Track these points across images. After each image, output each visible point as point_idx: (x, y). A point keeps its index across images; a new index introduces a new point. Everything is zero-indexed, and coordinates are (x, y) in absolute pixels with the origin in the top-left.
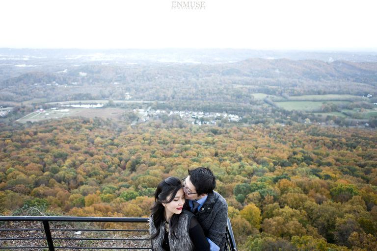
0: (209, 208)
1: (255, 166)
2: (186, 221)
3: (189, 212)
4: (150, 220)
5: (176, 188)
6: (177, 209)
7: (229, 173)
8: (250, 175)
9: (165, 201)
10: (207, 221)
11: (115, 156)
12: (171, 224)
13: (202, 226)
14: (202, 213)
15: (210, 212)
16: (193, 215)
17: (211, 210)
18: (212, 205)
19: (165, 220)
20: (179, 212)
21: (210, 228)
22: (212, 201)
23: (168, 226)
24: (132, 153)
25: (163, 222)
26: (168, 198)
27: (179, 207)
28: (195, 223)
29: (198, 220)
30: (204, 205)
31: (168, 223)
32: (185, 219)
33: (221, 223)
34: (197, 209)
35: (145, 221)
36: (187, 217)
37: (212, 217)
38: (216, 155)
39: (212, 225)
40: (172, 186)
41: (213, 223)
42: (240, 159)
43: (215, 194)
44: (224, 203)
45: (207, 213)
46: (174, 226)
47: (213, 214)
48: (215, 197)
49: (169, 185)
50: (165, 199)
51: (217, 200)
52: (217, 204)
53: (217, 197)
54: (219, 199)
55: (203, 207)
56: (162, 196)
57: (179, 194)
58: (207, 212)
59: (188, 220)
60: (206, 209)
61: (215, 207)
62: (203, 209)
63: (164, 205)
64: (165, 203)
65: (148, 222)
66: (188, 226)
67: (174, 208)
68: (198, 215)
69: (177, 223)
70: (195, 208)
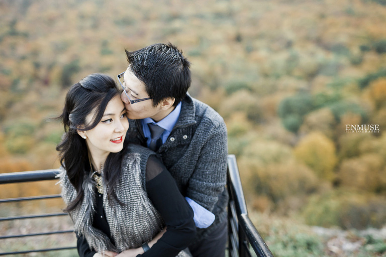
0: (185, 137)
1: (321, 56)
2: (138, 168)
3: (143, 149)
4: (62, 173)
5: (104, 95)
6: (112, 141)
7: (266, 75)
8: (311, 75)
9: (83, 127)
10: (184, 163)
11: (23, 58)
12: (107, 177)
13: (174, 174)
14: (170, 149)
15: (188, 145)
16: (152, 153)
17: (190, 139)
18: (192, 130)
19: (94, 170)
20: (118, 148)
21: (192, 176)
22: (191, 120)
23: (100, 180)
24: (60, 48)
25: (88, 174)
26: (90, 118)
27: (116, 137)
28: (156, 170)
29: (165, 164)
30: (175, 131)
31: (99, 175)
32: (135, 162)
33: (214, 165)
34: (159, 141)
35: (52, 177)
36: (139, 159)
37: (193, 155)
38: (238, 39)
39: (194, 172)
40: (96, 93)
41: (196, 167)
42: (289, 45)
43: (198, 107)
44: (216, 124)
45: (183, 146)
46: (114, 179)
47: (195, 149)
48: (197, 111)
49: (89, 90)
50: (83, 121)
51: (201, 118)
52: (202, 127)
53: (200, 113)
54: (207, 115)
55: (171, 135)
56: (75, 117)
57: (113, 107)
58: (181, 145)
59: (141, 164)
60: (180, 139)
61: (199, 132)
62: (172, 139)
63: (83, 135)
64: (83, 130)
65: (58, 178)
66: (141, 177)
67: (105, 139)
68: (163, 152)
69: (120, 172)
70: (156, 138)
